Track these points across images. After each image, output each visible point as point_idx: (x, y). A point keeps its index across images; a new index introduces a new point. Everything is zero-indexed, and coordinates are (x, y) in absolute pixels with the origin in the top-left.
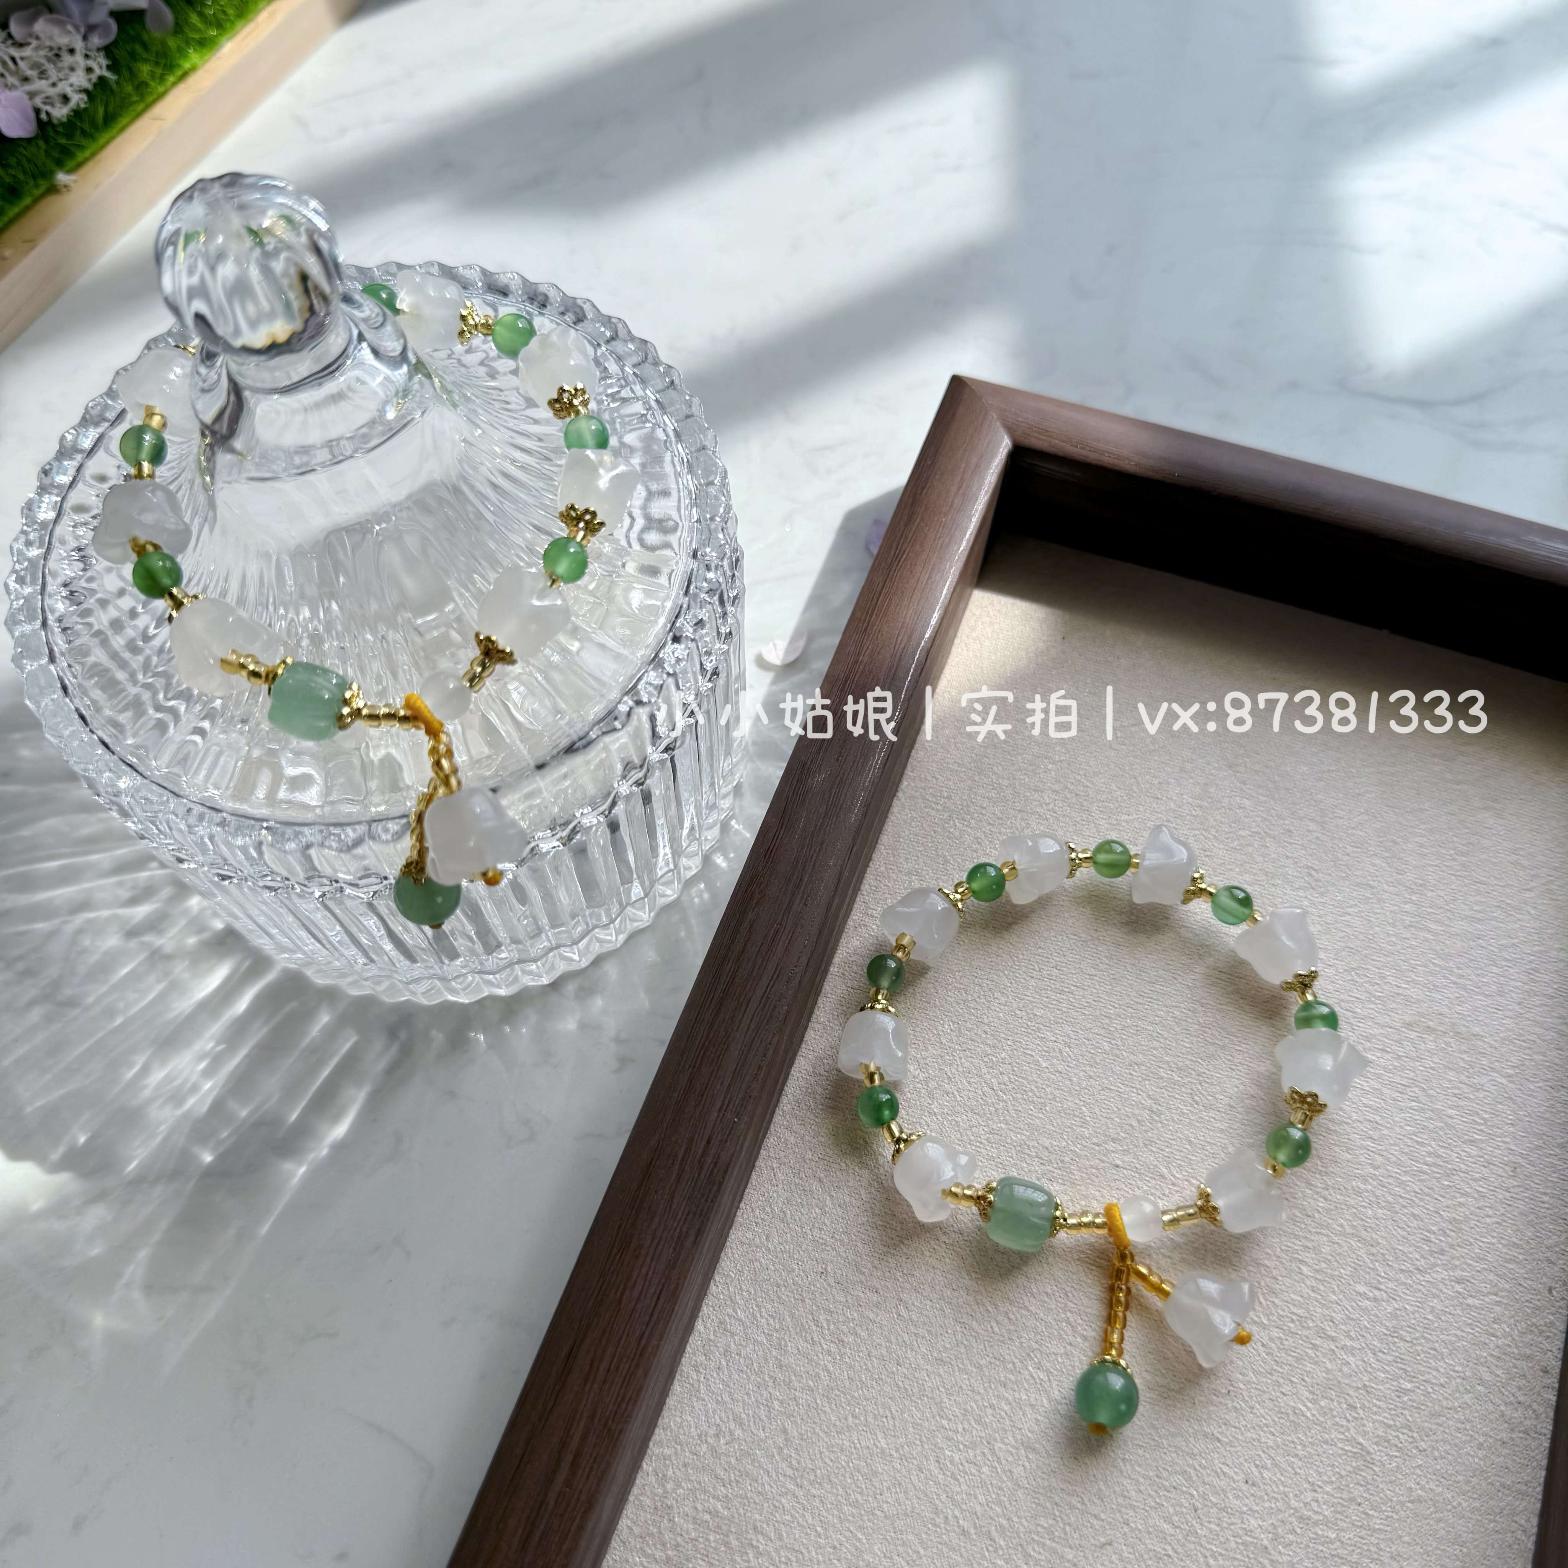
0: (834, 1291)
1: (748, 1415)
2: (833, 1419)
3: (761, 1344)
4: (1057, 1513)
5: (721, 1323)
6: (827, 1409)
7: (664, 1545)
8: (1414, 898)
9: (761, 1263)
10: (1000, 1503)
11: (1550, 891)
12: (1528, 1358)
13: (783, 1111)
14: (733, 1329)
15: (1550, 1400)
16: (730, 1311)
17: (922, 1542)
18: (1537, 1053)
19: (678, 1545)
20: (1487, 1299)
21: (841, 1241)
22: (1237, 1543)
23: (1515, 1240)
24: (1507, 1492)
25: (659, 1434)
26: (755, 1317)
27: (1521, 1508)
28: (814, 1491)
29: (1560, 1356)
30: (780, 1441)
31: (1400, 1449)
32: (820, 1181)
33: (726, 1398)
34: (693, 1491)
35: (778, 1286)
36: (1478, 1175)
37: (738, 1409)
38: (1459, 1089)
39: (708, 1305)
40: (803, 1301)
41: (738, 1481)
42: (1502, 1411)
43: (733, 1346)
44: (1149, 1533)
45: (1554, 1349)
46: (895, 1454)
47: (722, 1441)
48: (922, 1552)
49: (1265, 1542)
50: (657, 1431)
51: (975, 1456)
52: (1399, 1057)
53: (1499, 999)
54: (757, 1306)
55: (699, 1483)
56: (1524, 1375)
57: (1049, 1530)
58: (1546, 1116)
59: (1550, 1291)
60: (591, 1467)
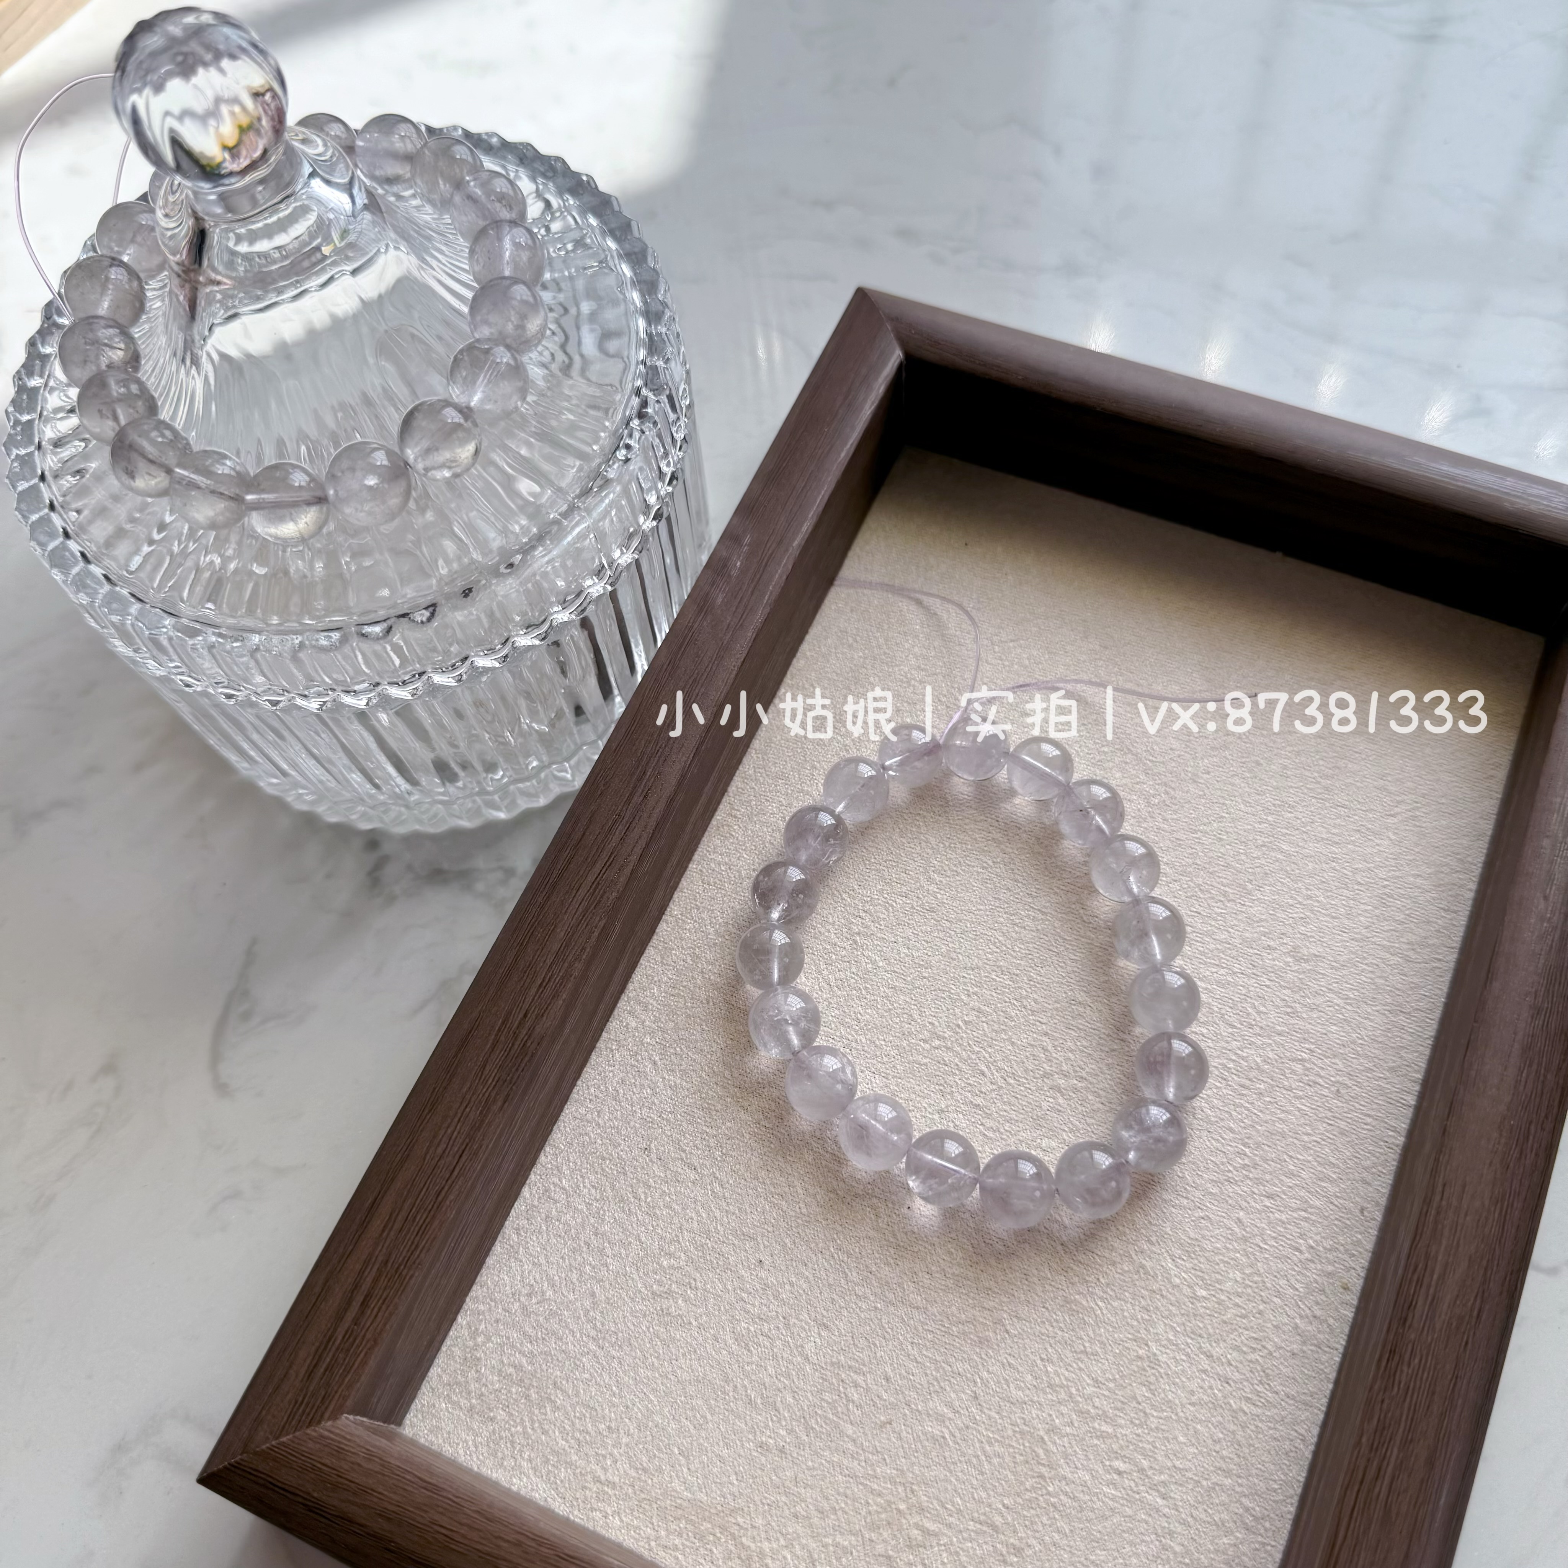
0: (655, 1168)
1: (560, 1277)
2: (640, 1285)
3: (581, 1211)
4: (841, 1389)
5: (546, 1191)
6: (635, 1276)
7: (469, 1393)
8: (1270, 818)
9: (590, 1137)
10: (788, 1376)
11: (1414, 818)
12: (1330, 1275)
13: (629, 998)
14: (557, 1197)
15: (1346, 1316)
16: (556, 1180)
17: (710, 1408)
18: (1380, 977)
19: (482, 1395)
20: (1295, 1215)
21: (668, 1120)
22: (1015, 1431)
23: (1332, 1160)
24: (1292, 1402)
25: (476, 1291)
26: (578, 1187)
27: (1303, 1417)
28: (614, 1353)
29: (1363, 1274)
30: (587, 1303)
31: (1188, 1355)
32: (655, 1063)
33: (542, 1260)
34: (502, 1345)
35: (604, 1159)
36: (1301, 1093)
37: (552, 1272)
38: (1292, 1007)
39: (535, 1173)
40: (625, 1174)
41: (543, 1339)
42: (1296, 1324)
43: (554, 1212)
44: (929, 1415)
45: (1358, 1268)
46: (694, 1323)
47: (534, 1301)
48: (709, 1417)
49: (1042, 1433)
50: (474, 1288)
51: (770, 1329)
52: (1234, 973)
53: (1346, 922)
54: (582, 1176)
56: (1324, 1291)
57: (832, 1405)
58: (1380, 1040)
59: (1362, 1211)
60: (380, 1308)
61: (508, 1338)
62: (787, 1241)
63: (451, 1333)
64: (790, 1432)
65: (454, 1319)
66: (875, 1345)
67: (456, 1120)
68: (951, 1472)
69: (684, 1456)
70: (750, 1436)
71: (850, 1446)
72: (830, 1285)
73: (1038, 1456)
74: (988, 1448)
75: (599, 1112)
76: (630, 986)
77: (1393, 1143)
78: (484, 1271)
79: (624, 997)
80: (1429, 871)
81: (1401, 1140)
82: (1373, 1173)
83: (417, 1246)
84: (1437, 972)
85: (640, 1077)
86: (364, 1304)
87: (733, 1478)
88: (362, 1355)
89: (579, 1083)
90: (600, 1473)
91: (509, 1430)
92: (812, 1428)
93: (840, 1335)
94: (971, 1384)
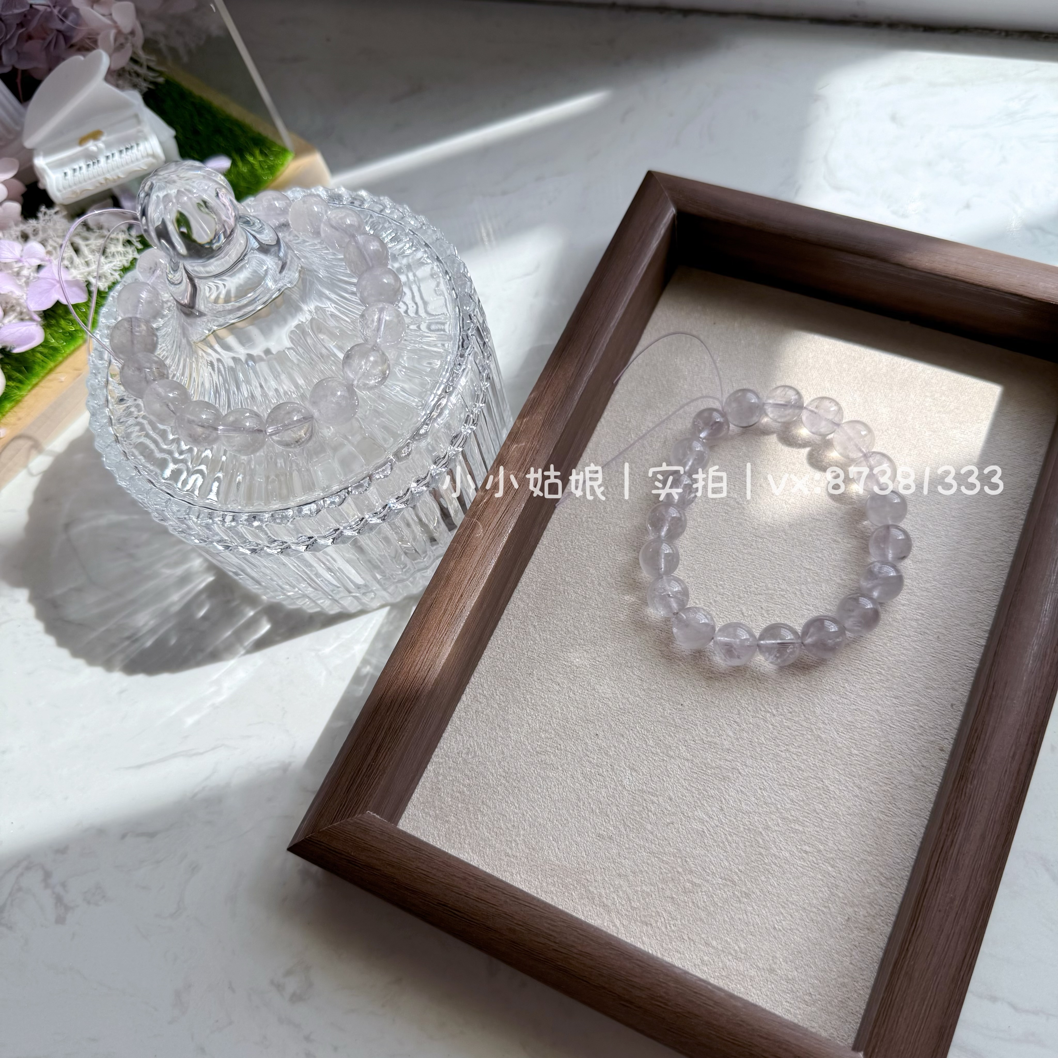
0: (536, 684)
1: (484, 744)
2: (529, 748)
3: (495, 708)
4: (644, 804)
5: (475, 697)
6: (527, 743)
7: (435, 808)
9: (499, 668)
12: (932, 742)
13: (519, 591)
14: (481, 700)
15: (942, 766)
16: (481, 691)
17: (570, 815)
18: (965, 571)
19: (442, 808)
20: (911, 708)
21: (543, 658)
22: (744, 829)
23: (935, 677)
24: (909, 814)
26: (493, 694)
27: (916, 823)
28: (515, 784)
29: (952, 742)
30: (500, 758)
31: (846, 787)
32: (535, 626)
34: (452, 781)
35: (507, 679)
36: (916, 639)
37: (479, 741)
38: (911, 589)
39: (469, 688)
40: (519, 688)
41: (476, 777)
42: (911, 770)
43: (480, 709)
44: (695, 819)
45: (949, 738)
46: (560, 768)
47: (470, 756)
48: (569, 819)
49: (761, 830)
50: (437, 750)
53: (945, 539)
54: (495, 689)
56: (928, 751)
57: (639, 813)
58: (964, 607)
59: (952, 705)
60: (387, 753)
61: (456, 777)
62: (612, 724)
63: (424, 775)
64: (615, 827)
65: (426, 767)
66: (663, 780)
68: (708, 851)
69: (555, 842)
70: (593, 830)
71: (650, 836)
72: (637, 747)
73: (758, 842)
74: (729, 838)
75: (503, 654)
76: (520, 584)
77: (971, 667)
78: (442, 741)
79: (516, 591)
80: (997, 509)
81: (976, 665)
82: (959, 685)
83: (406, 720)
84: (1000, 568)
85: (527, 635)
86: (378, 751)
87: (584, 854)
88: (377, 779)
89: (492, 638)
90: (509, 851)
91: (458, 828)
92: (628, 826)
93: (643, 774)
94: (719, 803)
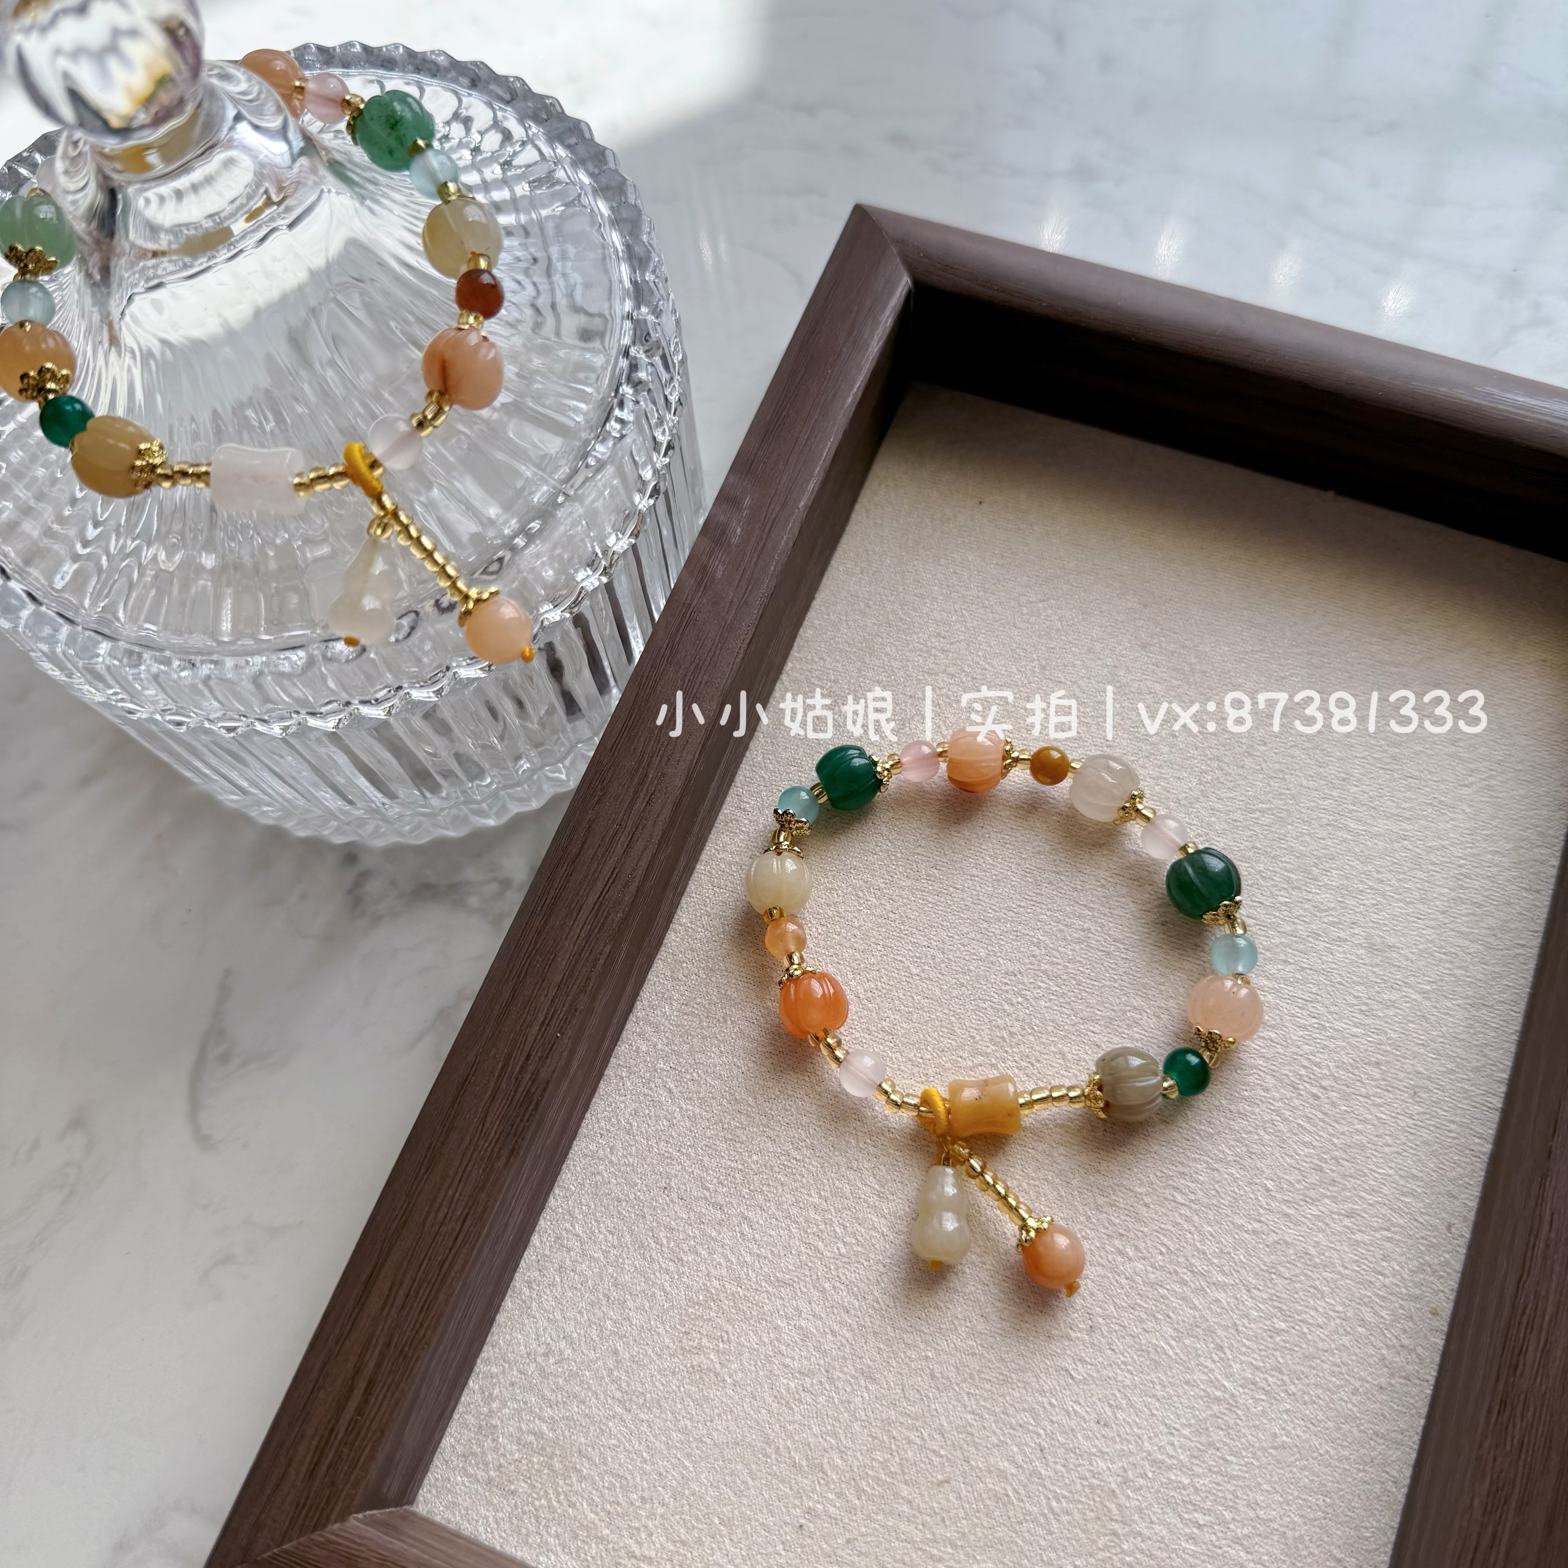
0: (677, 1208)
1: (579, 1334)
2: (667, 1341)
3: (597, 1260)
4: (893, 1447)
5: (558, 1238)
6: (661, 1331)
7: (487, 1465)
8: (1334, 794)
9: (603, 1176)
10: (835, 1435)
11: (1490, 787)
12: (1416, 1298)
13: (637, 1018)
14: (570, 1244)
15: (1436, 1343)
16: (568, 1225)
17: (751, 1473)
18: (1459, 967)
19: (500, 1466)
20: (1377, 1235)
21: (687, 1155)
22: (1083, 1485)
23: (1415, 1172)
24: (1381, 1441)
25: (487, 1352)
26: (593, 1233)
27: (1394, 1458)
28: (642, 1416)
29: (1452, 1297)
30: (611, 1363)
31: (1267, 1392)
32: (670, 1091)
33: (558, 1316)
34: (519, 1411)
35: (619, 1200)
36: (1379, 1101)
37: (570, 1328)
38: (1366, 1004)
39: (545, 1219)
40: (644, 1217)
41: (565, 1403)
42: (1383, 1355)
43: (568, 1262)
45: (1446, 1290)
46: (729, 1380)
47: (552, 1361)
48: (750, 1482)
49: (1114, 1486)
50: (485, 1348)
51: (812, 1384)
52: (1303, 968)
53: (1421, 906)
54: (596, 1221)
55: (526, 1403)
56: (1411, 1317)
57: (884, 1465)
58: (1463, 1037)
59: (1449, 1228)
60: (385, 1397)
62: (827, 1286)
63: (463, 1399)
64: (839, 1495)
65: (466, 1383)
66: (927, 1397)
67: (457, 1179)
68: (1017, 1533)
69: (725, 1526)
70: (796, 1502)
71: (906, 1508)
72: (875, 1333)
73: (1109, 1511)
74: (1054, 1504)
75: (611, 1148)
76: (638, 1005)
77: (1480, 1151)
78: (494, 1329)
79: (632, 1018)
80: (1508, 846)
81: (1488, 1148)
82: (1459, 1186)
84: (1521, 959)
85: (655, 1107)
86: (367, 1392)
87: (780, 1547)
89: (588, 1115)
90: (635, 1548)
91: (533, 1504)
92: (864, 1491)
93: (889, 1388)
94: (1035, 1436)
